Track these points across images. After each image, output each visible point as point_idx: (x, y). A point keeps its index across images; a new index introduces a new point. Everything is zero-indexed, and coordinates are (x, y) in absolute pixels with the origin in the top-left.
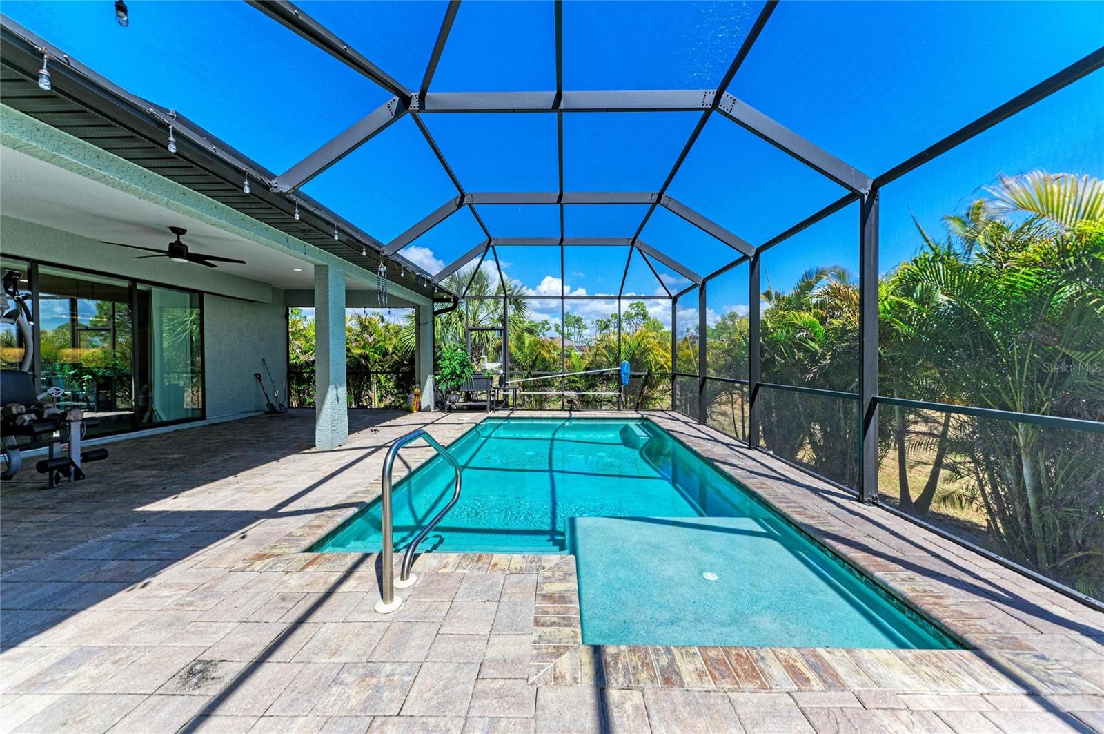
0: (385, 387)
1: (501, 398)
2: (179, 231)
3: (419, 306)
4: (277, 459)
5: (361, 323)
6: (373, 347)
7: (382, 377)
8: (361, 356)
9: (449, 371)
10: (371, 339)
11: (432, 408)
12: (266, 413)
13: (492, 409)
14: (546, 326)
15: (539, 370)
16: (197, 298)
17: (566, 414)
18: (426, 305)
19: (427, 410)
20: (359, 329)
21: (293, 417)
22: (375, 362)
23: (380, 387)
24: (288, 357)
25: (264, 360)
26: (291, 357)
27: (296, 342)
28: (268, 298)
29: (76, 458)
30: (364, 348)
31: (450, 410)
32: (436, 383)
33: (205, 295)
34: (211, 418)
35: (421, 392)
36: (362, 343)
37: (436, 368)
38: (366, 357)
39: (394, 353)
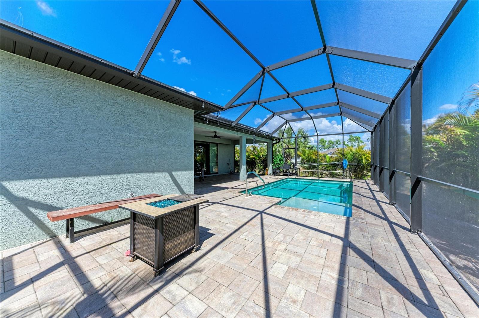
0: (260, 168)
1: (294, 172)
2: (216, 132)
3: (268, 142)
4: (232, 181)
5: (253, 148)
6: (257, 155)
7: (259, 165)
8: (253, 158)
9: (276, 162)
10: (256, 153)
11: (272, 174)
12: (230, 173)
13: (290, 176)
14: (338, 142)
15: (312, 163)
16: (217, 145)
17: (317, 178)
18: (270, 142)
19: (270, 175)
20: (252, 149)
21: (235, 174)
22: (257, 160)
23: (259, 168)
24: (235, 159)
25: (229, 159)
26: (235, 158)
27: (237, 154)
28: (230, 143)
29: (203, 177)
30: (254, 155)
31: (277, 175)
32: (273, 166)
33: (219, 144)
34: (219, 173)
35: (268, 169)
36: (253, 154)
37: (273, 162)
38: (254, 158)
39: (262, 157)
